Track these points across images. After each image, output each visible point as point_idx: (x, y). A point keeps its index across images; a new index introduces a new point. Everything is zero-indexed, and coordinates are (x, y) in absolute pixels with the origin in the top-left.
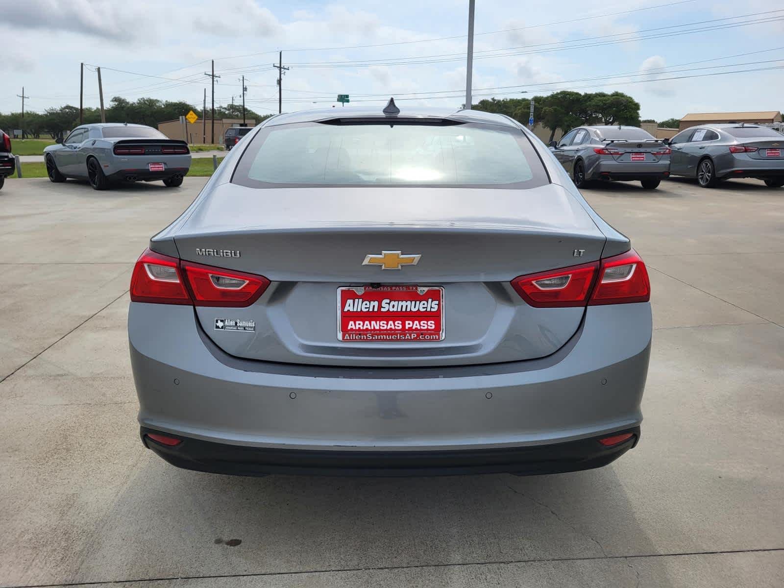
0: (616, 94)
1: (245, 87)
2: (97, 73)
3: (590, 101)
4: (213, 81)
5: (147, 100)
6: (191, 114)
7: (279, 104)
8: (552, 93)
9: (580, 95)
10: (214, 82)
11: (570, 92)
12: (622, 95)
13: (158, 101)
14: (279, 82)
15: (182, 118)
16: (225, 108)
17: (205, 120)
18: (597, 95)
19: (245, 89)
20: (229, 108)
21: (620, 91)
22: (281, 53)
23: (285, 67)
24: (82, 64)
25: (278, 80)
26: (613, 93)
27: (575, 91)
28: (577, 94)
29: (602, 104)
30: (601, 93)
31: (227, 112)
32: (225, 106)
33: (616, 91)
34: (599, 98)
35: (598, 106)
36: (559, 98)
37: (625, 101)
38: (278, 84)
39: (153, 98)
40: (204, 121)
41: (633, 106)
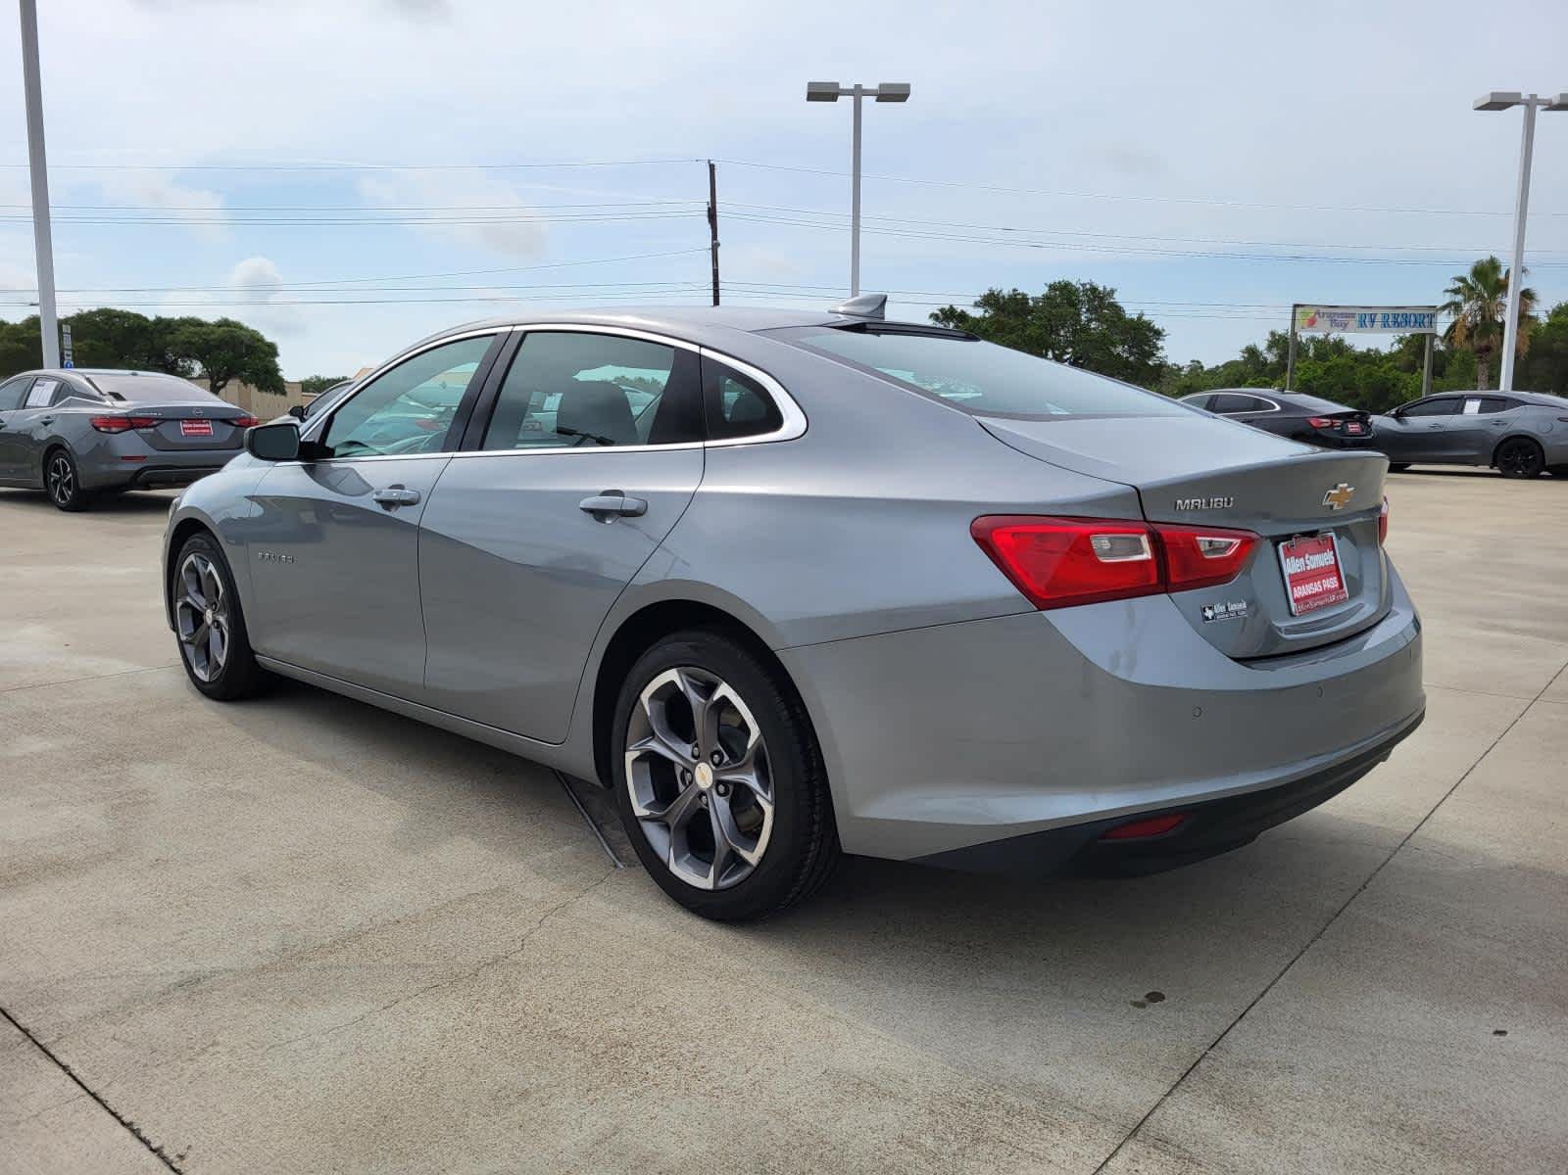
0: (225, 323)
3: (172, 333)
8: (79, 312)
9: (146, 319)
11: (122, 312)
12: (237, 326)
18: (184, 322)
21: (232, 318)
26: (220, 321)
27: (134, 310)
28: (138, 317)
29: (201, 341)
30: (192, 319)
33: (224, 316)
34: (192, 329)
35: (189, 342)
36: (96, 324)
37: (249, 337)
41: (267, 348)
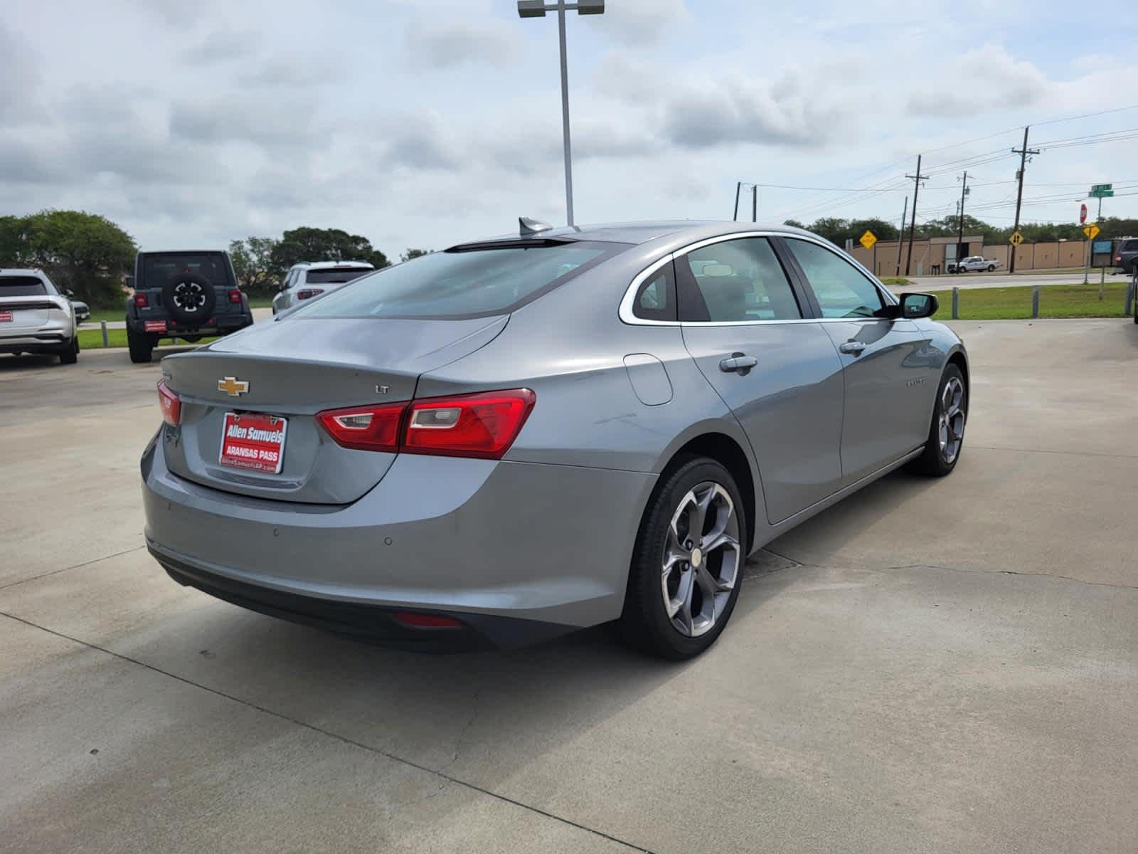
1: (966, 188)
2: (752, 193)
4: (917, 185)
5: (827, 222)
6: (867, 236)
7: (1016, 209)
10: (919, 187)
13: (841, 221)
14: (1020, 175)
15: (849, 242)
16: (941, 223)
17: (902, 242)
19: (966, 191)
20: (948, 220)
22: (1027, 130)
23: (1033, 150)
24: (739, 184)
25: (1018, 172)
31: (944, 227)
32: (942, 218)
38: (1017, 178)
39: (836, 217)
40: (901, 244)
